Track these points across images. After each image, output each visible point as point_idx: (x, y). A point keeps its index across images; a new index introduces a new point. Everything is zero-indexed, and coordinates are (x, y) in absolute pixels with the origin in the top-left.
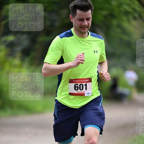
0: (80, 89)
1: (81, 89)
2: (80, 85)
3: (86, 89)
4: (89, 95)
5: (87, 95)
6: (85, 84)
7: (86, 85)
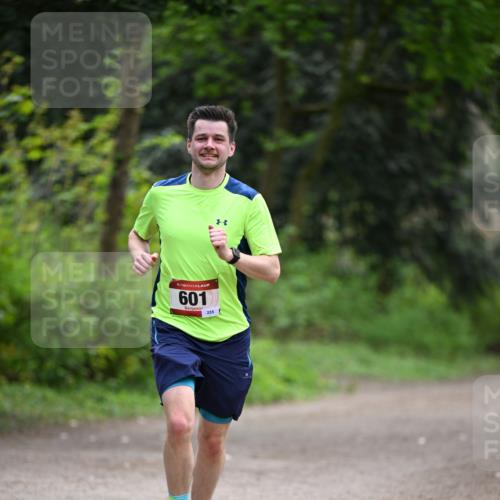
0: (191, 303)
1: (193, 301)
2: (190, 294)
3: (204, 303)
4: (212, 315)
5: (208, 316)
6: (201, 292)
7: (203, 295)
